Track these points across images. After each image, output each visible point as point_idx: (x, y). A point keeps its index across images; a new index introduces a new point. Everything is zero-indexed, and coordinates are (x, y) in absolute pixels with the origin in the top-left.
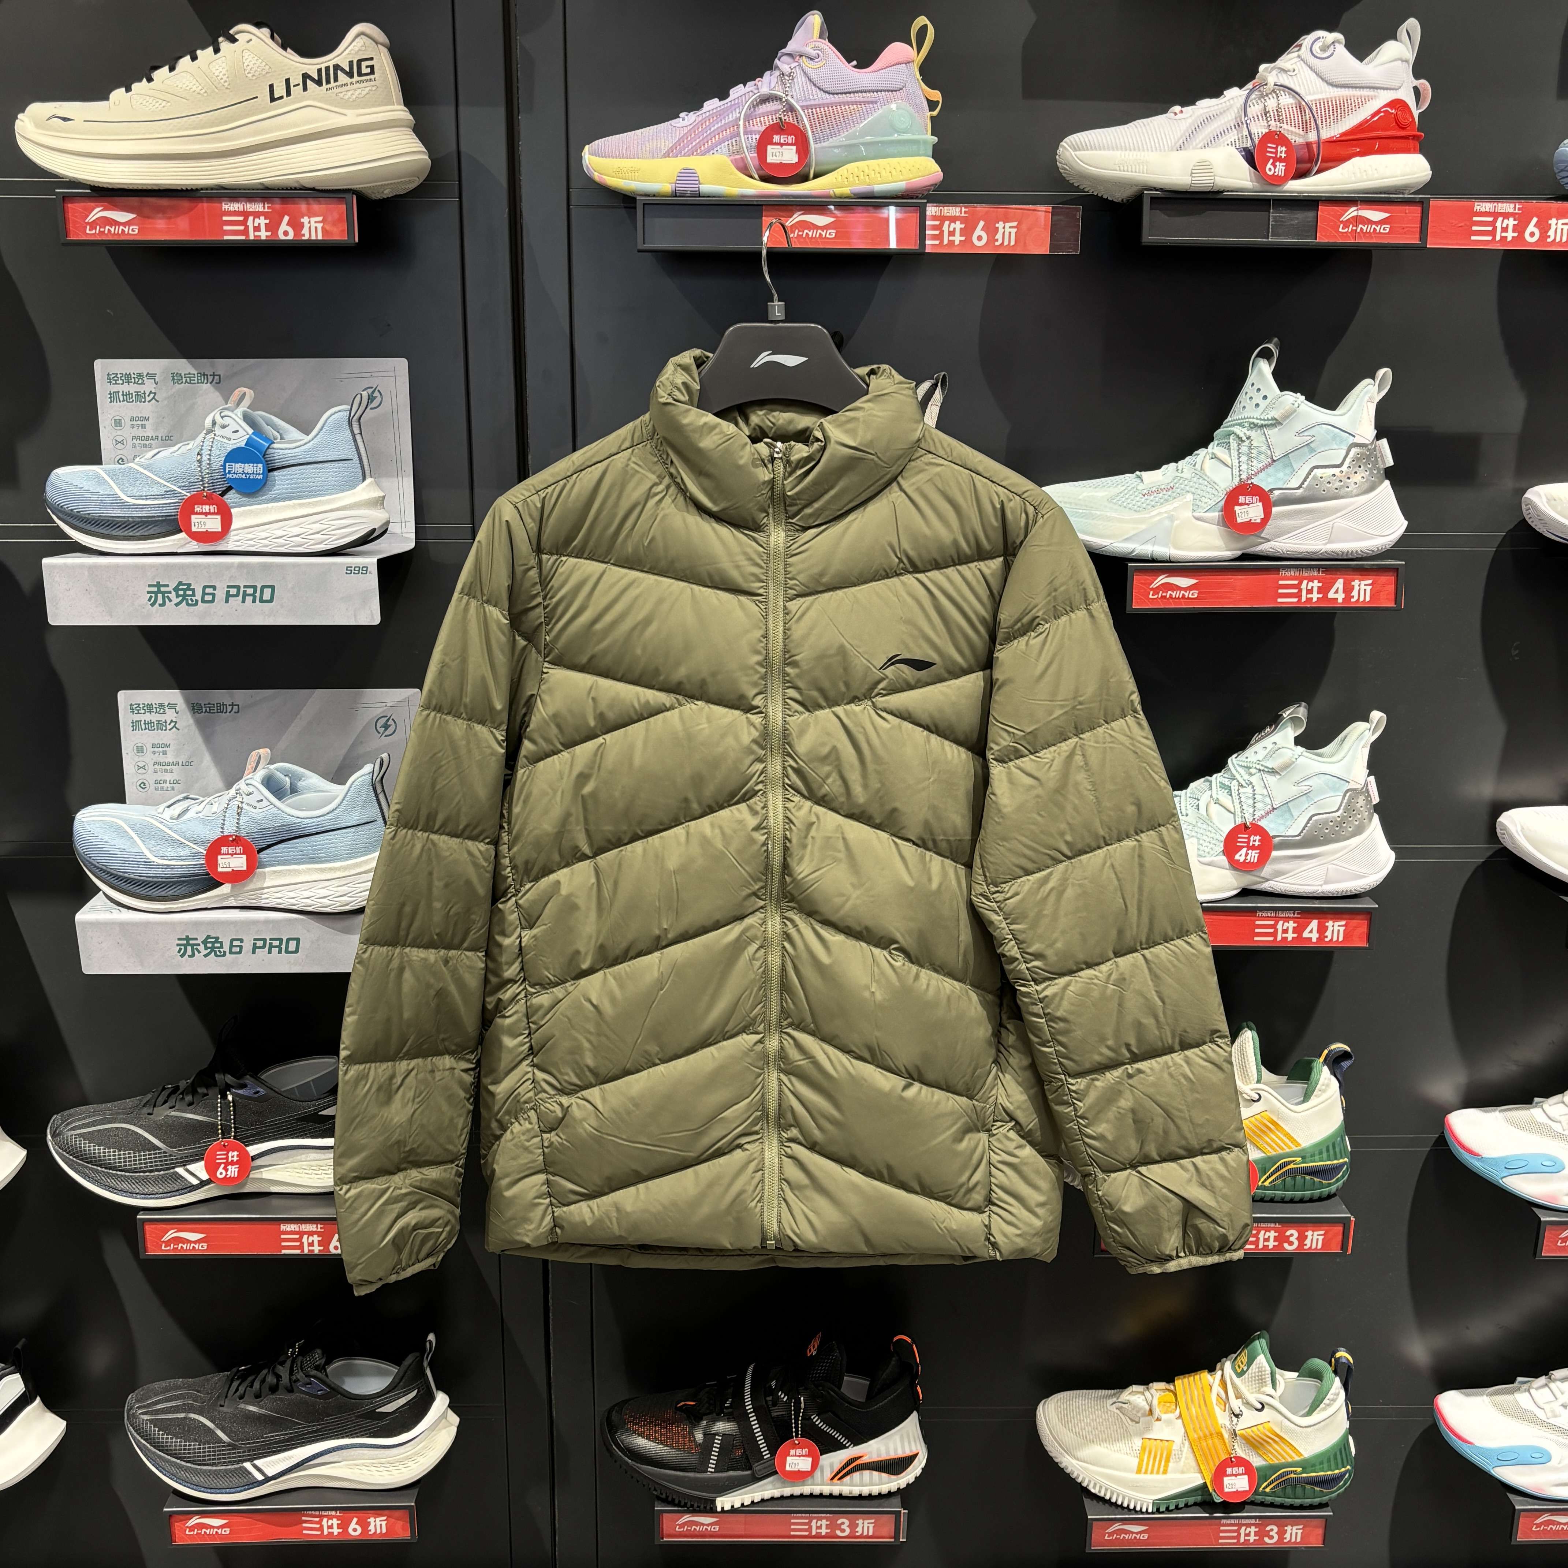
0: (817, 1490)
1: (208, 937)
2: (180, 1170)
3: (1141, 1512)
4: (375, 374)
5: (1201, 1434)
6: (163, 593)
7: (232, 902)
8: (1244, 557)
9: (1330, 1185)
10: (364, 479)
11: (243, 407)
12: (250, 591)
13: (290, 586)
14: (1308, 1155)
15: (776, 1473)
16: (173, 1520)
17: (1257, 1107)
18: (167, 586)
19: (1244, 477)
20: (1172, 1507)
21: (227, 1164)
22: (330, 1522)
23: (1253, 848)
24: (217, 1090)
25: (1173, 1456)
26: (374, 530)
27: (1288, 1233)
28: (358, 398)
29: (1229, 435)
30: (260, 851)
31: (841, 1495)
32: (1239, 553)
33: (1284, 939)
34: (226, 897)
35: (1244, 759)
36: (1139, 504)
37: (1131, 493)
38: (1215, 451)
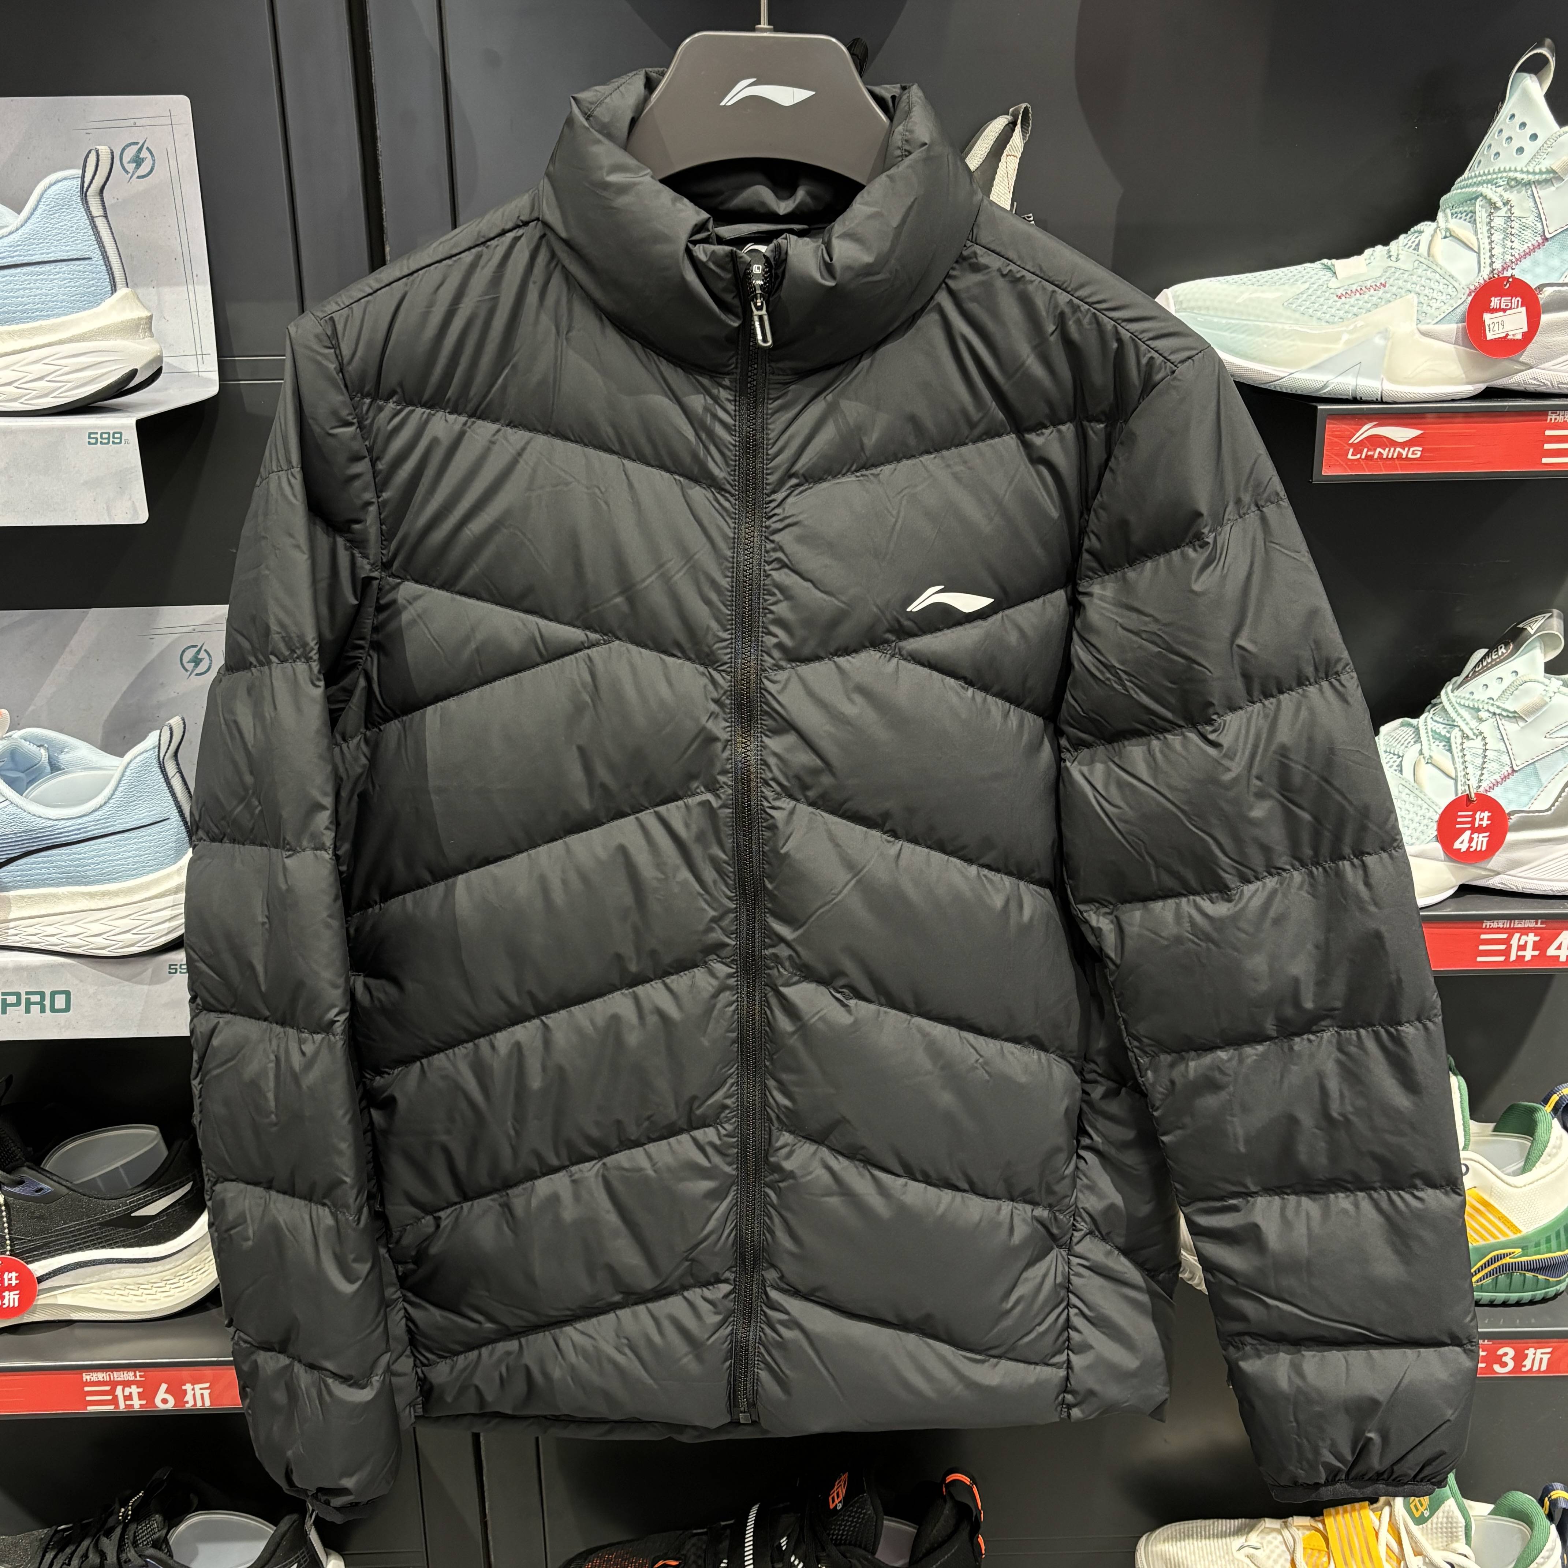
4: (141, 121)
8: (1487, 394)
9: (1559, 1283)
10: (114, 290)
14: (1532, 1244)
19: (1498, 266)
23: (1480, 830)
26: (133, 373)
27: (1500, 1352)
28: (93, 157)
29: (1470, 198)
32: (1482, 387)
33: (1520, 958)
35: (1468, 696)
36: (1333, 310)
37: (1319, 293)
38: (1450, 226)
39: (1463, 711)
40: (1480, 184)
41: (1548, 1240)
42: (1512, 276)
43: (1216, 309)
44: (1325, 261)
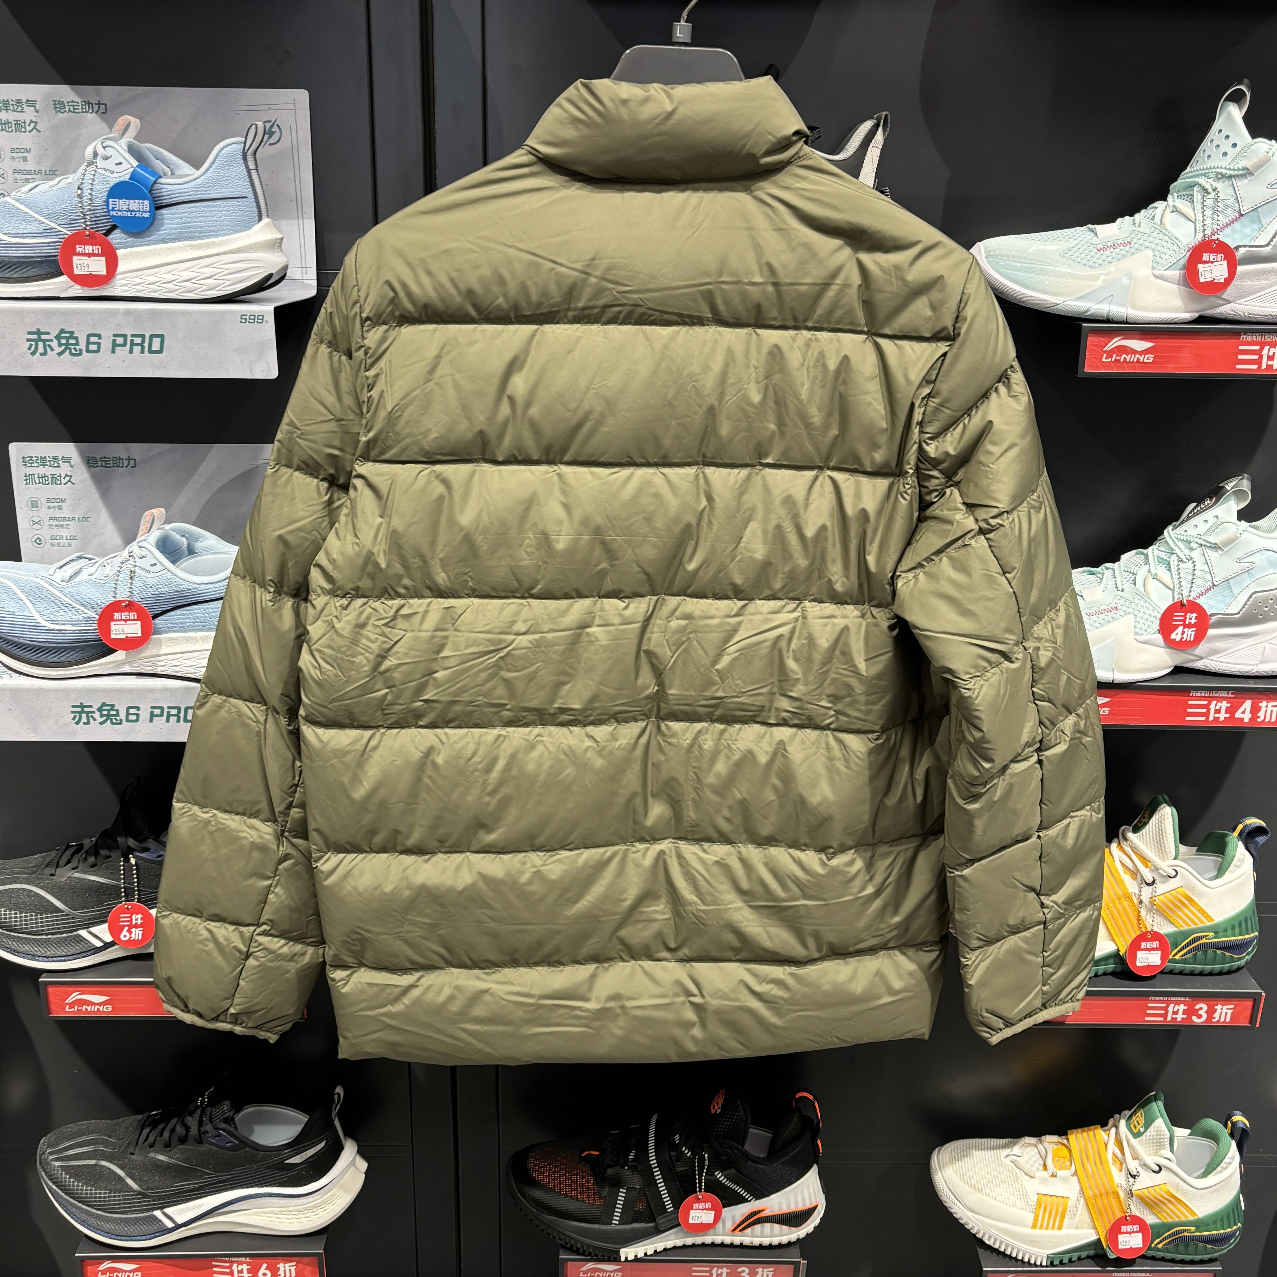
0: (718, 1240)
1: (104, 704)
2: (83, 933)
3: (1035, 1265)
4: (273, 107)
5: (1097, 1192)
6: (44, 341)
7: (127, 669)
8: (1201, 320)
9: (1240, 959)
10: (260, 219)
11: (129, 137)
12: (138, 340)
13: (180, 335)
14: (1221, 930)
15: (679, 1225)
16: (85, 1263)
17: (1172, 884)
18: (48, 333)
19: (1208, 232)
20: (1066, 1261)
21: (131, 927)
22: (240, 1268)
23: (1190, 626)
24: (119, 853)
25: (1068, 1213)
26: (270, 276)
27: (1197, 1007)
28: (253, 129)
29: (1192, 186)
30: (155, 617)
31: (741, 1244)
32: (1196, 315)
33: (1216, 719)
34: (121, 663)
35: (1183, 533)
36: (1094, 259)
37: (1085, 247)
38: (1176, 204)
39: (1179, 543)
40: (1197, 176)
41: (1233, 928)
42: (1218, 239)
43: (1014, 256)
44: (1090, 226)
